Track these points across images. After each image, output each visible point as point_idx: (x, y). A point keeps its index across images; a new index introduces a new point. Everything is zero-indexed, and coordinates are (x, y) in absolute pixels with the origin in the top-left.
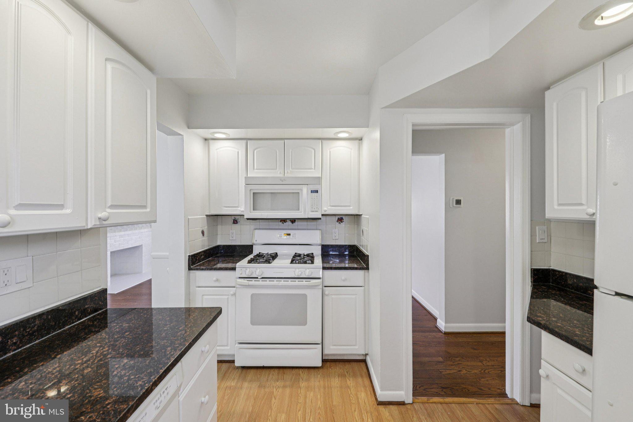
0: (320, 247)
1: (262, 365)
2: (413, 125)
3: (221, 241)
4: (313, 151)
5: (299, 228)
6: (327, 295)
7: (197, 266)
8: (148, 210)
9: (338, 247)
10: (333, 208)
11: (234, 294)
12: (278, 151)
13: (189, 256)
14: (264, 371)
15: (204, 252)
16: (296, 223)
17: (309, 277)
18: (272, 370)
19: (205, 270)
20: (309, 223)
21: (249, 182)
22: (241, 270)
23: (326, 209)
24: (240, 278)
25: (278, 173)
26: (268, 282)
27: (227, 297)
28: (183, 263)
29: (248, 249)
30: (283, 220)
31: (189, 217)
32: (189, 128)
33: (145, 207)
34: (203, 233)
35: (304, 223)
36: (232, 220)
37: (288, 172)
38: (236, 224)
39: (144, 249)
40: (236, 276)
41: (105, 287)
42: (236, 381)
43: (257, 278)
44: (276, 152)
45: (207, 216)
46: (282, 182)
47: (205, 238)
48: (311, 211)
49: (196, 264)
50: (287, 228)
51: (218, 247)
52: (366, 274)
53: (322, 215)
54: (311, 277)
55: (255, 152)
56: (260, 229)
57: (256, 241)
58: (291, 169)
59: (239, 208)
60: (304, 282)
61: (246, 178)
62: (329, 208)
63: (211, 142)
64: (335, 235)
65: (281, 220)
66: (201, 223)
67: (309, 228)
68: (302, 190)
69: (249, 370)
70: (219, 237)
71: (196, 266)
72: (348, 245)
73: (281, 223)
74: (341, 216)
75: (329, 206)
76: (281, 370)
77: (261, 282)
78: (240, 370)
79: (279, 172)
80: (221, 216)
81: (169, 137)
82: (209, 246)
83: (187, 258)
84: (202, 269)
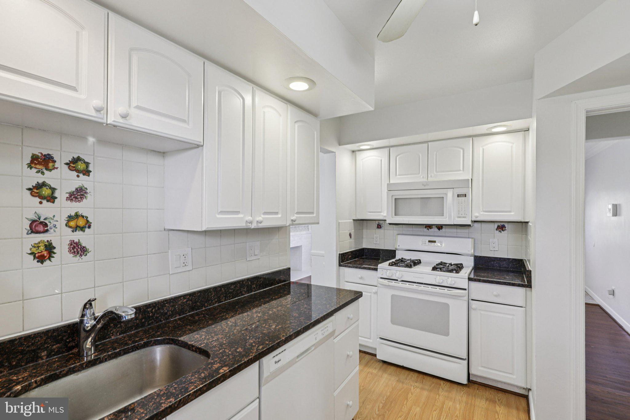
0: (472, 258)
1: (402, 365)
2: (587, 112)
3: (366, 245)
4: (462, 151)
5: (447, 235)
6: (474, 309)
7: (346, 263)
8: (315, 215)
9: (498, 260)
10: (486, 213)
11: (376, 293)
12: (420, 155)
13: (339, 254)
14: (404, 371)
15: (351, 252)
16: (444, 230)
17: (451, 286)
18: (412, 373)
19: (352, 267)
20: (459, 231)
21: (391, 188)
22: (382, 271)
23: (477, 214)
24: (381, 278)
25: (420, 178)
26: (407, 285)
27: (369, 294)
28: (335, 260)
29: (391, 254)
30: (428, 226)
31: (340, 221)
32: (340, 145)
33: (313, 213)
34: (350, 235)
35: (453, 231)
36: (376, 225)
37: (431, 176)
38: (380, 229)
39: (303, 249)
40: (378, 276)
41: (289, 267)
42: (377, 370)
43: (397, 280)
44: (420, 156)
45: (354, 220)
46: (425, 186)
47: (352, 240)
48: (458, 217)
49: (345, 262)
50: (433, 234)
51: (363, 250)
52: (529, 293)
53: (472, 221)
54: (454, 286)
55: (398, 158)
56: (403, 234)
57: (399, 246)
58: (435, 173)
59: (382, 214)
60: (446, 291)
61: (389, 185)
62: (481, 213)
63: (357, 153)
64: (494, 245)
65: (426, 226)
66: (349, 227)
67: (460, 236)
68: (447, 195)
69: (389, 366)
70: (364, 240)
71: (344, 264)
72: (512, 259)
73: (426, 230)
74: (502, 224)
75: (481, 212)
76: (421, 376)
77: (400, 284)
78: (381, 363)
79: (422, 176)
80: (366, 221)
81: (325, 155)
82: (355, 248)
83: (338, 255)
84: (350, 267)
